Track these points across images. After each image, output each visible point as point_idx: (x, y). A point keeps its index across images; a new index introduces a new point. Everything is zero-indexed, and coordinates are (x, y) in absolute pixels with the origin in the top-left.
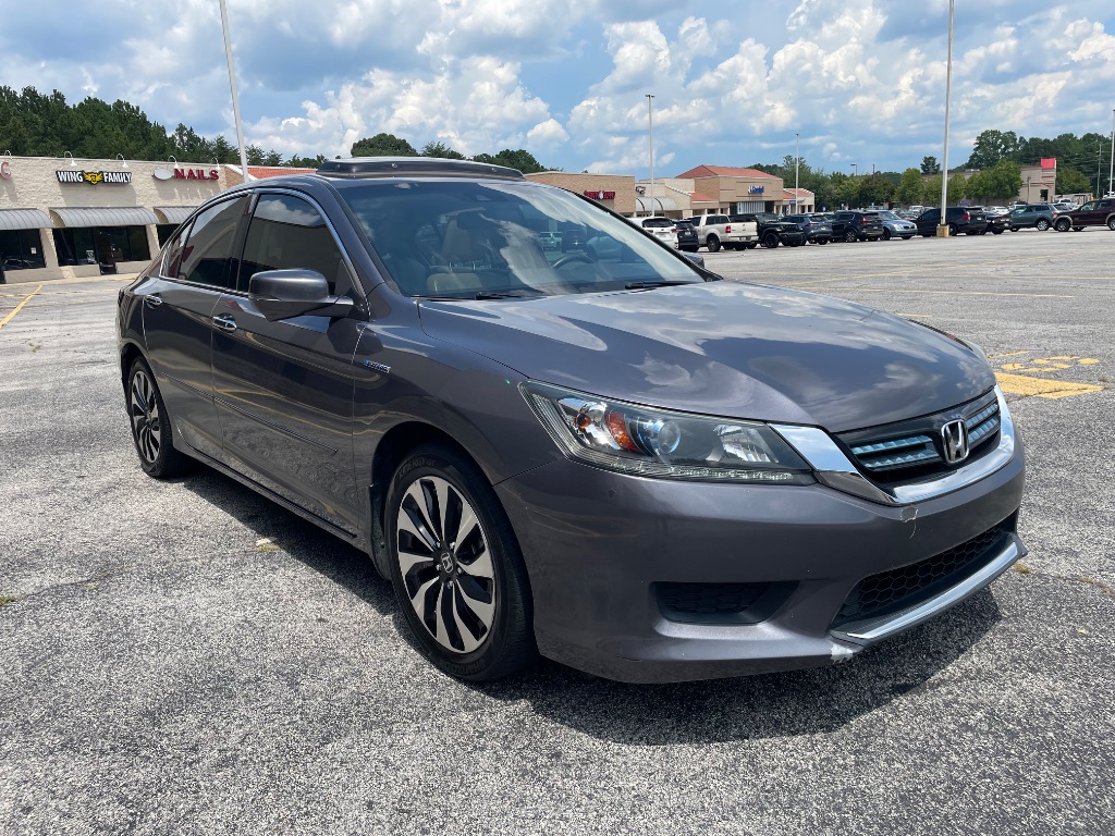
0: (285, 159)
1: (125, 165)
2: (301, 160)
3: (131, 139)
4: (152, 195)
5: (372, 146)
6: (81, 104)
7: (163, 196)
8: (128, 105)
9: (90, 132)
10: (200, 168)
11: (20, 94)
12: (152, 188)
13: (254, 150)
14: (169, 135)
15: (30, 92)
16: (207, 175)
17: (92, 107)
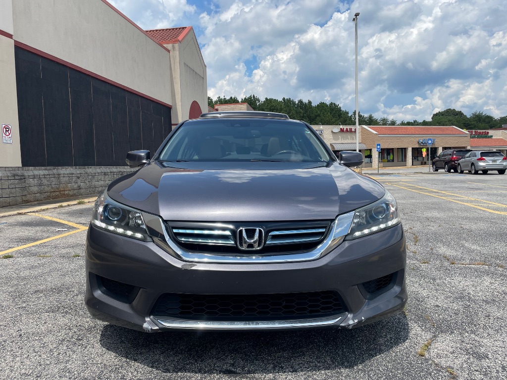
0: (398, 122)
1: (321, 127)
2: (406, 123)
3: (334, 117)
4: (330, 139)
5: (443, 115)
6: (318, 105)
7: (334, 139)
8: (334, 104)
9: (319, 116)
10: (351, 127)
11: (297, 102)
12: (331, 136)
13: (384, 119)
14: (350, 115)
15: (300, 102)
16: (353, 130)
17: (322, 105)
